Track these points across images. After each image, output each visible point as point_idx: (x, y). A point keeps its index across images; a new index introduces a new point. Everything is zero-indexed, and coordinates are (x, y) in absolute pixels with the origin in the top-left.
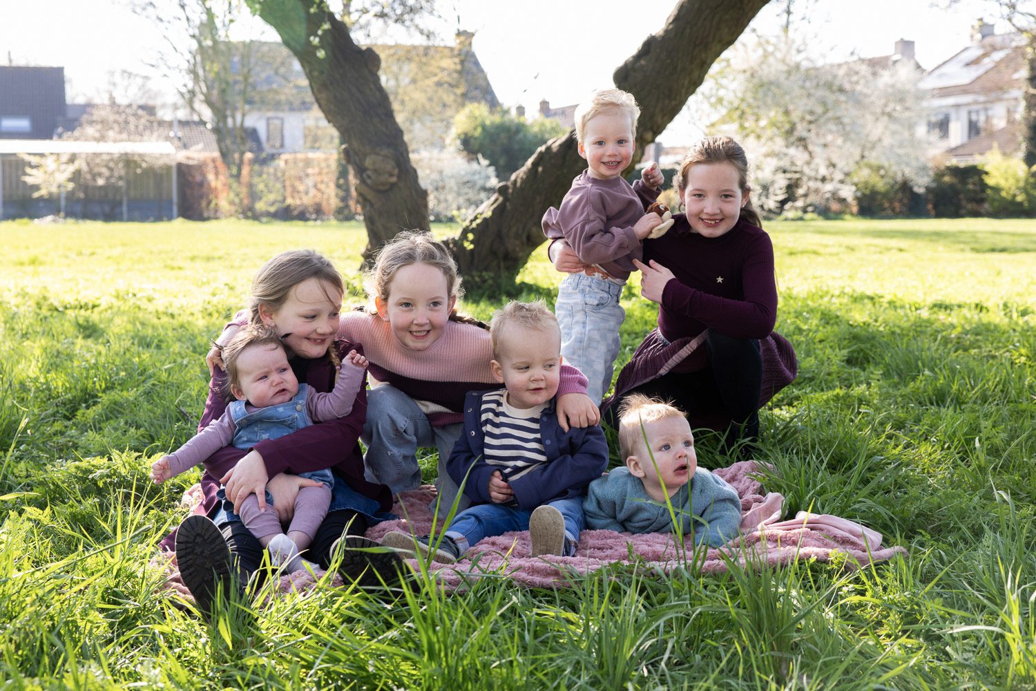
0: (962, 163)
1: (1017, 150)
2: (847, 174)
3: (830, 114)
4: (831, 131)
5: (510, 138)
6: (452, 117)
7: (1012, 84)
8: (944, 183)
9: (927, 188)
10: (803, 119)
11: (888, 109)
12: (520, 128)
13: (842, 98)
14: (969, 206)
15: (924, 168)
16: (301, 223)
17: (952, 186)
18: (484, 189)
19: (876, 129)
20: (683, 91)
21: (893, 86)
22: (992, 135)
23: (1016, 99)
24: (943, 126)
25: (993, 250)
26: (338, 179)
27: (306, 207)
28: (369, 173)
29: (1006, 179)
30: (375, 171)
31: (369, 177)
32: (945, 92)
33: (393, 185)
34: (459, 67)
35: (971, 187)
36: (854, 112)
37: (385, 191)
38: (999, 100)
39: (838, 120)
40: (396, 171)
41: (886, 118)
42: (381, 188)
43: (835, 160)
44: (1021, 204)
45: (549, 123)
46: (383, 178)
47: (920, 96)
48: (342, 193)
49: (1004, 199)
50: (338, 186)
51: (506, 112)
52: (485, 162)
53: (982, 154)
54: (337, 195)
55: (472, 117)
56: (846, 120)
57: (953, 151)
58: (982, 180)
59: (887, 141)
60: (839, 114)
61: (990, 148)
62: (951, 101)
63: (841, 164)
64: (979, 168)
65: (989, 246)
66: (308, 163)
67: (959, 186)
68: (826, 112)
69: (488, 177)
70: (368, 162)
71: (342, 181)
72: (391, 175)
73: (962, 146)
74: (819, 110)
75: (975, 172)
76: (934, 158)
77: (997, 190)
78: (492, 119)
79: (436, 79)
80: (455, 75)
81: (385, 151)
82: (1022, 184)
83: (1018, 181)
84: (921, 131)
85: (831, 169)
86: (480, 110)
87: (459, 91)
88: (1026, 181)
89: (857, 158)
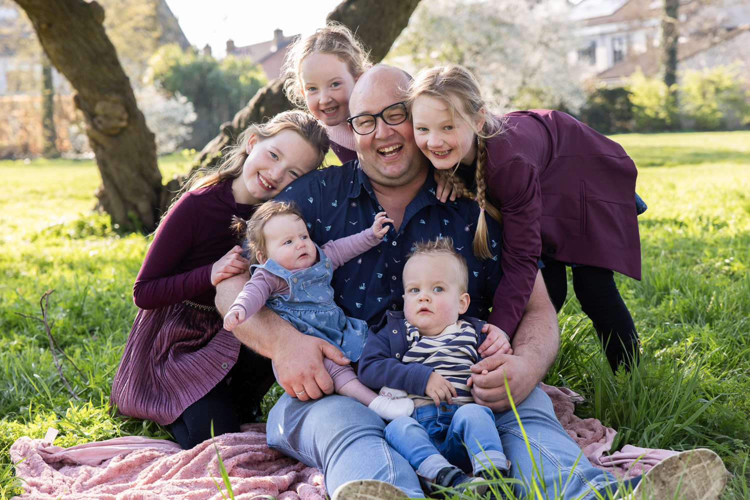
0: (611, 85)
1: (657, 71)
2: (511, 99)
3: (494, 45)
4: (495, 61)
5: (203, 76)
6: (147, 59)
7: (651, 13)
8: (596, 104)
9: (581, 109)
10: (470, 50)
11: (545, 39)
12: (212, 66)
13: (504, 30)
14: (618, 124)
15: (576, 92)
16: (10, 162)
17: (603, 107)
18: (182, 124)
19: (535, 58)
20: (392, 33)
21: (548, 19)
22: (635, 59)
23: (654, 27)
24: (589, 53)
25: (653, 165)
26: (44, 119)
27: (14, 147)
28: (100, 118)
29: (649, 99)
30: (106, 116)
31: (100, 122)
32: (593, 22)
33: (123, 130)
34: (153, 13)
35: (618, 106)
36: (514, 42)
37: (115, 135)
38: (641, 27)
39: (501, 50)
40: (125, 116)
41: (542, 48)
42: (113, 132)
43: (500, 86)
44: (663, 120)
45: (238, 60)
46: (115, 123)
47: (571, 27)
48: (48, 133)
49: (648, 116)
50: (45, 126)
51: (196, 53)
52: (183, 99)
53: (627, 76)
54: (44, 135)
55: (166, 57)
56: (509, 51)
57: (601, 75)
58: (628, 100)
59: (546, 68)
60: (501, 45)
61: (633, 71)
62: (597, 30)
63: (505, 91)
64: (626, 90)
65: (648, 161)
66: (13, 106)
67: (609, 106)
68: (490, 43)
69: (186, 113)
70: (99, 108)
71: (48, 122)
72: (121, 119)
73: (608, 70)
74: (484, 41)
75: (622, 93)
76: (586, 81)
77: (641, 108)
78: (186, 60)
79: (132, 24)
80: (151, 21)
81: (114, 97)
82: (663, 103)
83: (659, 99)
84: (573, 57)
85: (497, 96)
86: (174, 50)
87: (156, 34)
88: (667, 100)
89: (519, 84)
